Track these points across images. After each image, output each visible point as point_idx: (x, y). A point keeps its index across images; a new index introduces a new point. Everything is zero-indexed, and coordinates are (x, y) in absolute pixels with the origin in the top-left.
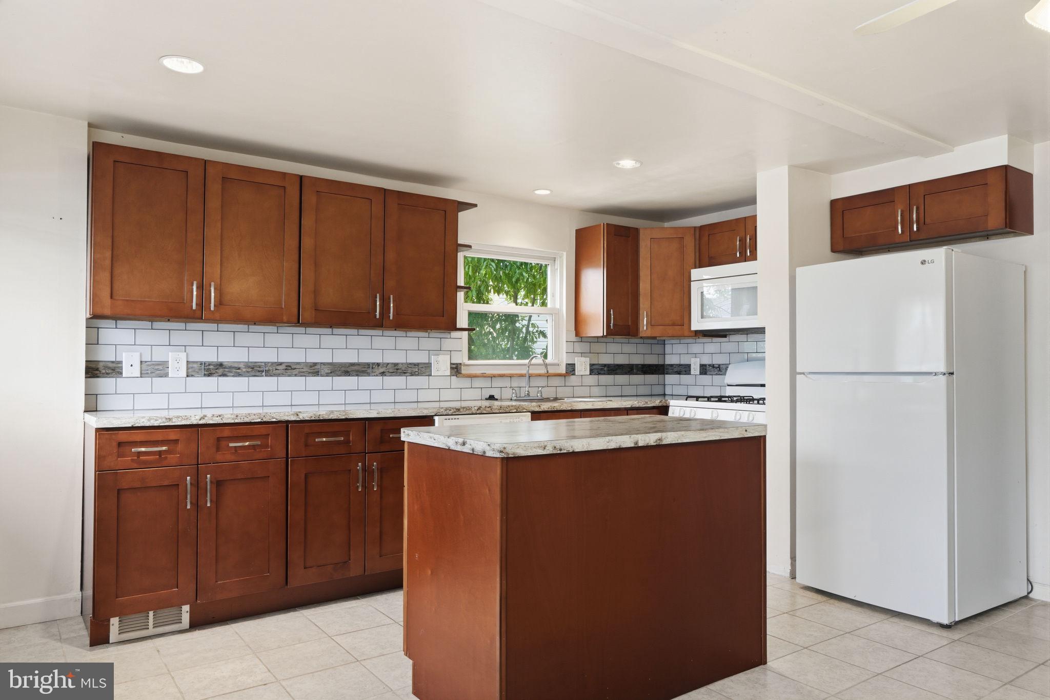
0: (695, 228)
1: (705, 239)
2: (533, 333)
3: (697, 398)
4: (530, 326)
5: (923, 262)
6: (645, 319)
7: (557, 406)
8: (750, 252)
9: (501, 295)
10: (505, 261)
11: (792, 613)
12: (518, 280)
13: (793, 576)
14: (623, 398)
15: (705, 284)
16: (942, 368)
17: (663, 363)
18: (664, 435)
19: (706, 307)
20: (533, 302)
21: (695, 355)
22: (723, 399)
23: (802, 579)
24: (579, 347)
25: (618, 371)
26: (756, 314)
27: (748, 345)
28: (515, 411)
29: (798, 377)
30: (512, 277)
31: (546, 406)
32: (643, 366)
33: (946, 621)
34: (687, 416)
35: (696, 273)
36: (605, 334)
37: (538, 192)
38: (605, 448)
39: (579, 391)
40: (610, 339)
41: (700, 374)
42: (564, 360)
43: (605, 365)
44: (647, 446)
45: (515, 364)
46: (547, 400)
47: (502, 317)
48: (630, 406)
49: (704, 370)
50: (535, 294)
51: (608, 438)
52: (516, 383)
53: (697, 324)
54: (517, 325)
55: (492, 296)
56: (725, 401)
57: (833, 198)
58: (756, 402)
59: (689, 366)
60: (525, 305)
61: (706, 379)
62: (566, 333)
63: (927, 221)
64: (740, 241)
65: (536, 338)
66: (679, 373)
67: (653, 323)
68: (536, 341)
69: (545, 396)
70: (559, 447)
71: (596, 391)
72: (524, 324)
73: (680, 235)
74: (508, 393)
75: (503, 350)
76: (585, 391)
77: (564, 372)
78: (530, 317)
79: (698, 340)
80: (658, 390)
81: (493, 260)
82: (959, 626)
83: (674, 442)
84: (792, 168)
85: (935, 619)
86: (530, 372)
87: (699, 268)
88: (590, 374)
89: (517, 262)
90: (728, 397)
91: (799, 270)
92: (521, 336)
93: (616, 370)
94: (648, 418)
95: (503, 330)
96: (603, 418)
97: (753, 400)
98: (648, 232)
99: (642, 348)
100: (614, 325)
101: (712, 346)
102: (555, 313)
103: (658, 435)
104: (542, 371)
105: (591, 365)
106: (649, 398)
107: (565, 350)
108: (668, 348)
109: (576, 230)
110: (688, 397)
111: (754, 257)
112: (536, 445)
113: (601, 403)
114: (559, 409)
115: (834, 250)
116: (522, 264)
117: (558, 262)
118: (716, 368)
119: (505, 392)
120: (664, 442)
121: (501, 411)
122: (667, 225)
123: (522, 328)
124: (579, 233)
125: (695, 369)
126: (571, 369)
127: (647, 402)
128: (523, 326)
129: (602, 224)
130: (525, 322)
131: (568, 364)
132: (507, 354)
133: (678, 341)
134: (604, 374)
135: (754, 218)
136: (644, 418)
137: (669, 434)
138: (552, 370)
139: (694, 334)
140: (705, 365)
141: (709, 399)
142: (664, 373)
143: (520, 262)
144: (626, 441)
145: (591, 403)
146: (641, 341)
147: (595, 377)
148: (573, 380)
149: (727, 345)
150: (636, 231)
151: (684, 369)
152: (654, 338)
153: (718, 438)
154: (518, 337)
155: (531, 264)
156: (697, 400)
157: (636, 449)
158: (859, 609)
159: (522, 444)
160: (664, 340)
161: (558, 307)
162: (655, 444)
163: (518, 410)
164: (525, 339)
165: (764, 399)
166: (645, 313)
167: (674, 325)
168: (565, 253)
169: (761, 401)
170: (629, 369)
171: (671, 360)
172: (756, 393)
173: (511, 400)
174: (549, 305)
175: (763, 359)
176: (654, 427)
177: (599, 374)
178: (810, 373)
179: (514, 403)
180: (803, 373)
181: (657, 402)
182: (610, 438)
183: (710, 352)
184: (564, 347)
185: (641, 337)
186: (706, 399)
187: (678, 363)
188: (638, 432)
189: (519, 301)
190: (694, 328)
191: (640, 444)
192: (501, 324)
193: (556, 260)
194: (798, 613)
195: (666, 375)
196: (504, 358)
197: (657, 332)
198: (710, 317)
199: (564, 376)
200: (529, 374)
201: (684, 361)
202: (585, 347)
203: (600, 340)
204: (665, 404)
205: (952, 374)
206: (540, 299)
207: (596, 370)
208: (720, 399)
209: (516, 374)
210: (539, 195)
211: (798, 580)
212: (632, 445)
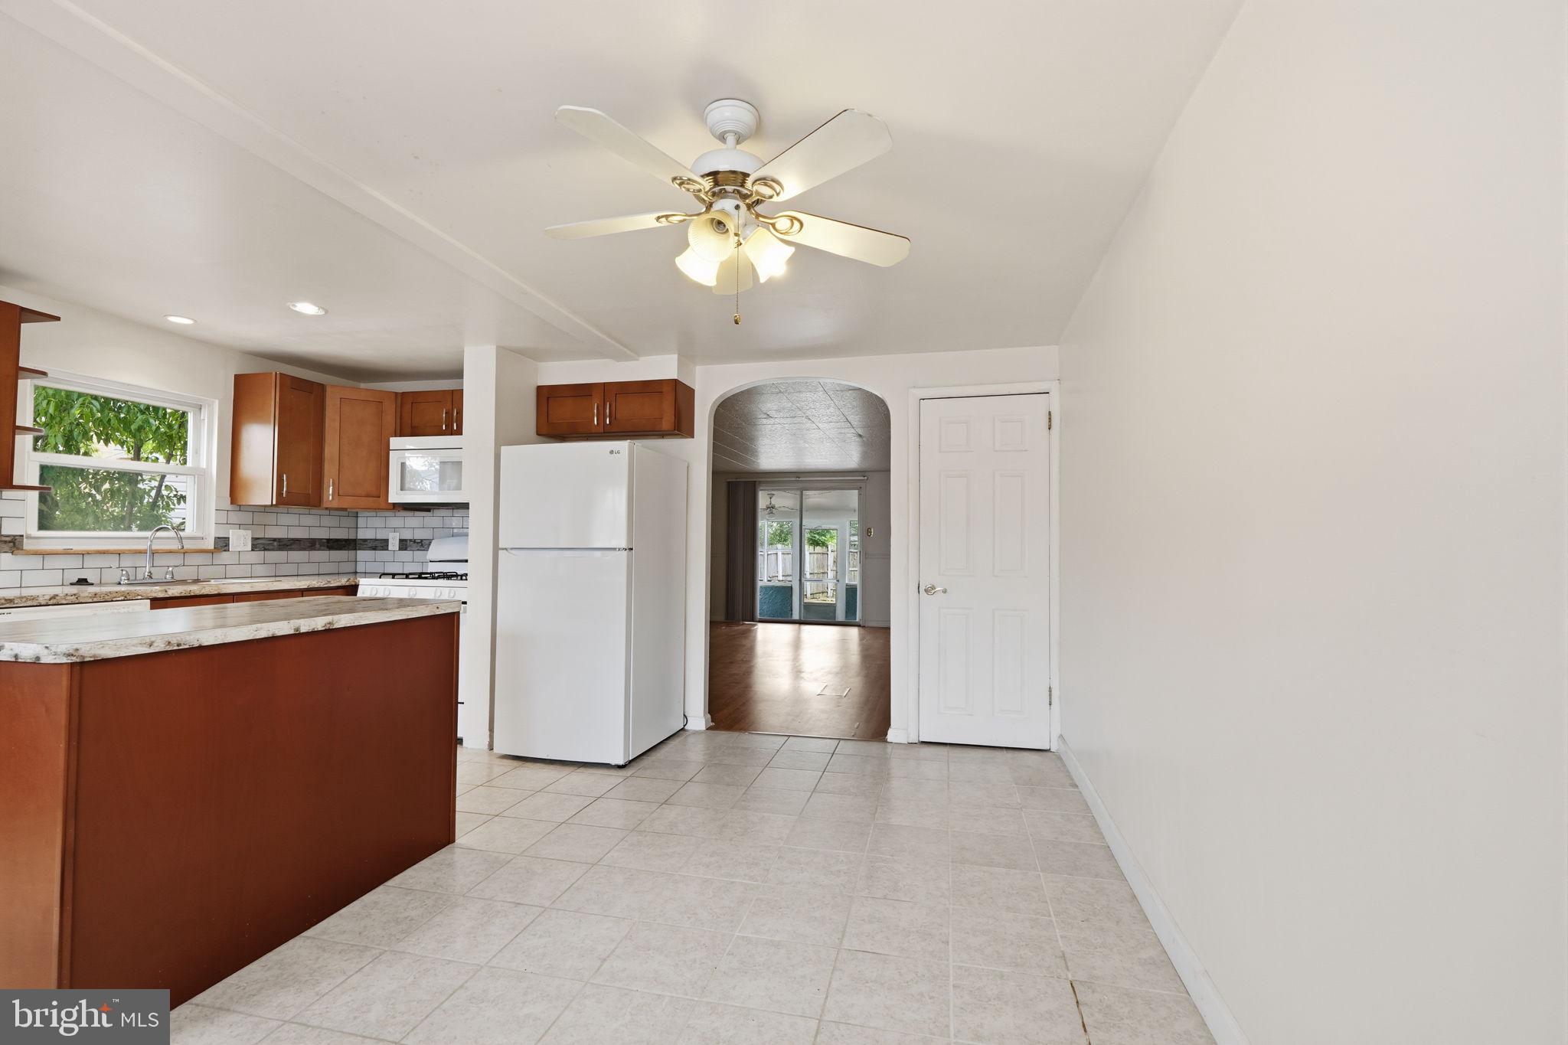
0: (396, 393)
1: (408, 407)
2: (168, 497)
3: (394, 576)
4: (163, 488)
5: (612, 452)
6: (331, 488)
7: (195, 589)
8: (457, 425)
9: (112, 445)
10: (118, 401)
11: (489, 783)
12: (140, 429)
13: (491, 748)
14: (299, 578)
15: (407, 454)
16: (623, 544)
17: (355, 538)
18: (336, 618)
19: (408, 479)
20: (169, 458)
21: (395, 529)
22: (423, 576)
23: (499, 749)
24: (235, 517)
25: (293, 546)
26: (460, 489)
27: (454, 520)
28: (123, 598)
29: (500, 552)
30: (131, 423)
31: (175, 591)
32: (328, 540)
33: (621, 762)
34: (380, 595)
35: (395, 442)
36: (274, 503)
37: (172, 319)
38: (251, 637)
39: (232, 570)
40: (282, 509)
41: (400, 550)
42: (211, 533)
43: (275, 540)
44: (312, 632)
45: (135, 537)
46: (184, 582)
47: (114, 474)
48: (306, 587)
49: (404, 545)
50: (172, 447)
51: (254, 627)
52: (127, 562)
53: (395, 496)
54: (140, 486)
55: (96, 444)
56: (426, 578)
57: (539, 384)
58: (459, 577)
59: (387, 541)
60: (153, 461)
61: (406, 555)
62: (216, 500)
63: (618, 416)
64: (446, 413)
65: (174, 505)
66: (375, 549)
67: (340, 493)
68: (173, 509)
69: (177, 578)
70: (175, 642)
71: (260, 570)
72: (153, 486)
73: (378, 401)
74: (114, 575)
75: (114, 518)
76: (245, 570)
77: (211, 547)
78: (163, 477)
79: (398, 514)
80: (349, 567)
81: (96, 398)
82: (633, 764)
83: (349, 625)
84: (498, 347)
85: (613, 763)
86: (154, 547)
87: (400, 436)
88: (252, 550)
89: (140, 404)
90: (431, 573)
91: (504, 449)
92: (146, 501)
93: (291, 545)
94: (321, 599)
95: (113, 492)
96: (259, 602)
97: (457, 575)
98: (336, 390)
99: (327, 521)
100: (286, 492)
101: (414, 520)
102: (200, 475)
103: (329, 619)
104: (175, 546)
105: (254, 539)
106: (336, 577)
107: (213, 521)
108: (361, 522)
109: (235, 375)
110: (383, 575)
111: (459, 432)
112: (135, 642)
113: (264, 584)
114: (198, 593)
115: (539, 433)
116: (148, 407)
117: (205, 413)
118: (418, 543)
119: (108, 575)
120: (336, 626)
121: (95, 600)
122: (363, 385)
123: (150, 491)
124: (238, 379)
125: (394, 545)
126: (222, 544)
127: (329, 582)
128: (152, 488)
129: (274, 373)
130: (155, 484)
131: (218, 538)
132: (121, 523)
133: (374, 514)
134: (273, 550)
135: (460, 393)
136: (315, 600)
137: (343, 616)
138: (188, 545)
139: (392, 507)
140: (406, 540)
141: (407, 576)
142: (356, 549)
143: (145, 404)
144: (283, 628)
145: (250, 585)
146: (327, 512)
147: (259, 555)
148: (224, 557)
149: (432, 520)
150: (322, 388)
151: (382, 545)
152: (345, 509)
153: (404, 617)
154: (142, 503)
155: (165, 409)
156: (393, 578)
157: (298, 636)
158: (551, 767)
159: (110, 642)
160: (357, 513)
161: (205, 467)
162: (323, 629)
163: (128, 597)
164: (154, 505)
165: (466, 575)
166: (331, 482)
167: (367, 496)
168: (217, 402)
169: (463, 577)
170: (312, 544)
171: (362, 534)
172: (459, 569)
173: (120, 584)
174: (189, 464)
175: (466, 535)
176: (326, 610)
177: (265, 550)
178: (512, 549)
179: (123, 588)
180: (506, 549)
181: (343, 581)
182: (259, 625)
183: (413, 526)
184: (212, 516)
185: (327, 508)
186: (404, 576)
187: (374, 537)
188: (303, 616)
189: (143, 455)
190: (391, 500)
191: (303, 630)
192: (112, 484)
193: (202, 410)
194: (494, 783)
195: (358, 552)
196: (116, 529)
197: (346, 502)
198: (410, 489)
199: (211, 552)
200: (151, 550)
201: (381, 535)
202: (246, 517)
203: (267, 509)
204: (353, 583)
205: (632, 549)
206: (181, 456)
207: (258, 545)
208: (420, 576)
209: (129, 550)
210: (173, 323)
211: (496, 750)
212: (292, 632)
